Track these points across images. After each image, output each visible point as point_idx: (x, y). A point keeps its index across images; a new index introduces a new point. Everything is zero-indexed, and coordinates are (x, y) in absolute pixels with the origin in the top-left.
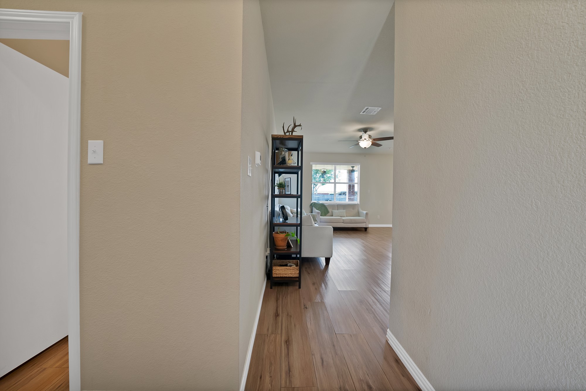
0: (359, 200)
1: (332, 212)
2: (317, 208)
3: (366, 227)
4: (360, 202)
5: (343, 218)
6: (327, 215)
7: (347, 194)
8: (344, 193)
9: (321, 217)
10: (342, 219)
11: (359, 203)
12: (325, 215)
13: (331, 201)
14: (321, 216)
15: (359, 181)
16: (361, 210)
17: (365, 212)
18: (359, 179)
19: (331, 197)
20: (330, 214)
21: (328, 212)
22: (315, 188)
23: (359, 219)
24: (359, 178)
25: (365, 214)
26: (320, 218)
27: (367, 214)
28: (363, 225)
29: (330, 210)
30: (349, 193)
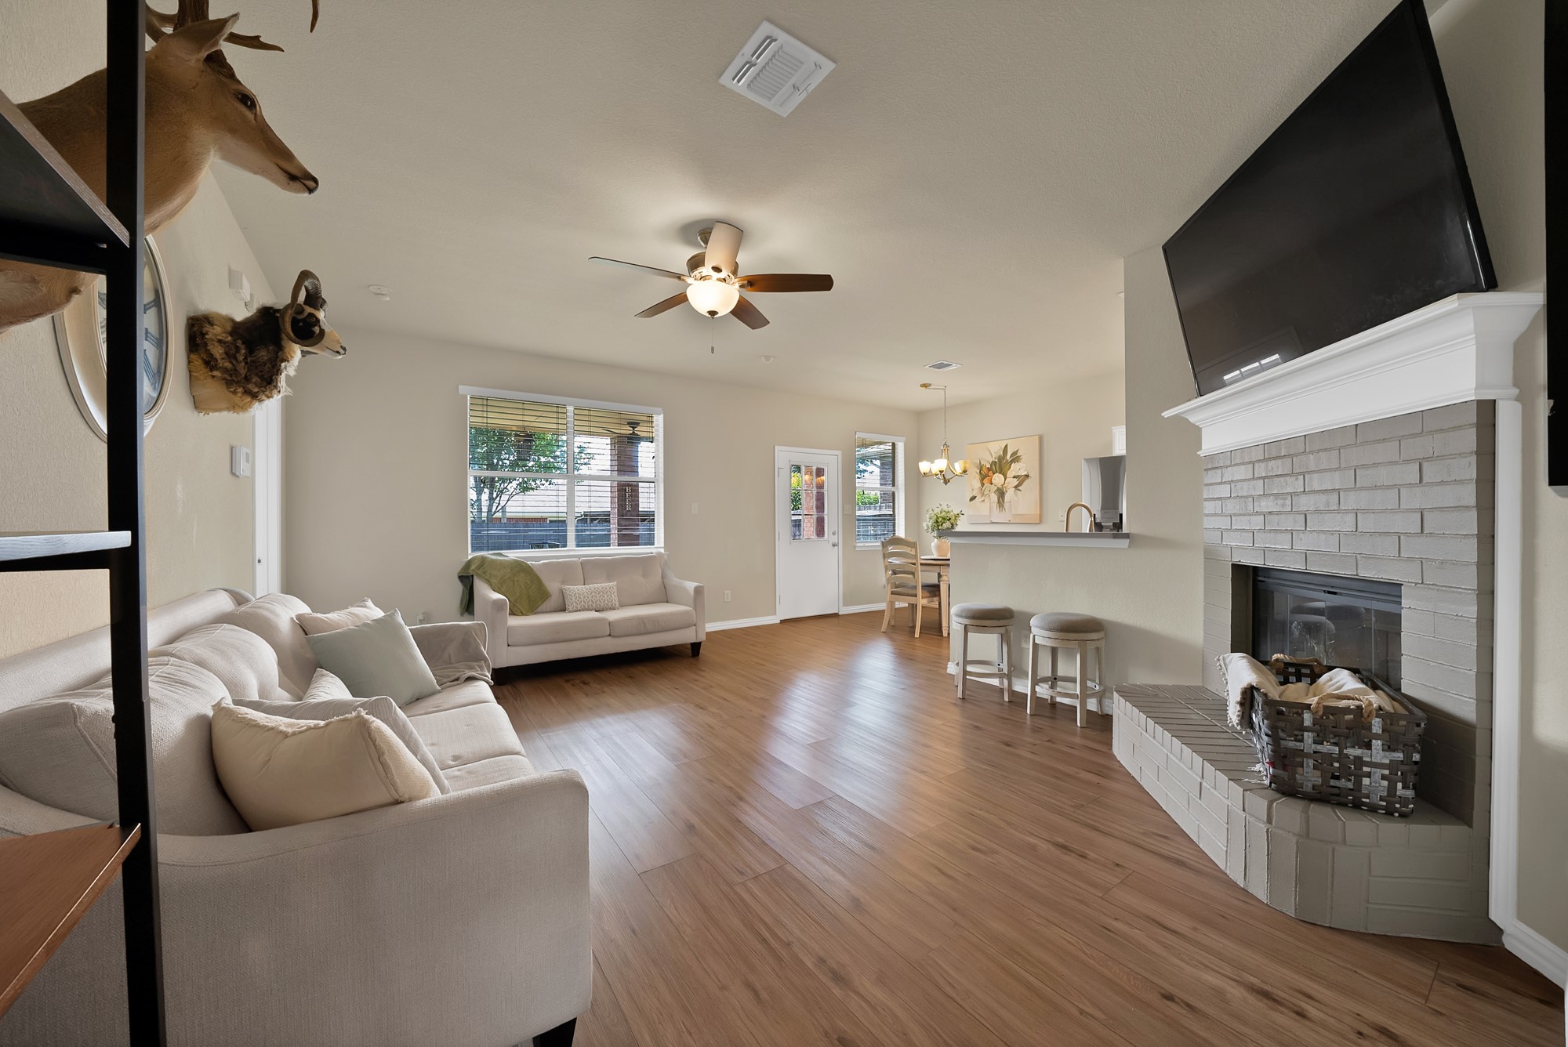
0: (662, 540)
1: (562, 593)
2: (493, 580)
3: (698, 641)
4: (665, 547)
5: (612, 616)
6: (542, 607)
7: (614, 519)
8: (604, 518)
9: (514, 622)
10: (603, 620)
11: (662, 551)
12: (533, 609)
13: (558, 546)
14: (512, 613)
15: (661, 470)
16: (674, 580)
17: (691, 586)
18: (661, 465)
19: (555, 531)
20: (553, 601)
21: (544, 595)
22: (497, 501)
23: (672, 614)
24: (661, 460)
25: (692, 592)
26: (509, 629)
27: (698, 591)
28: (687, 637)
29: (552, 586)
30: (621, 514)
